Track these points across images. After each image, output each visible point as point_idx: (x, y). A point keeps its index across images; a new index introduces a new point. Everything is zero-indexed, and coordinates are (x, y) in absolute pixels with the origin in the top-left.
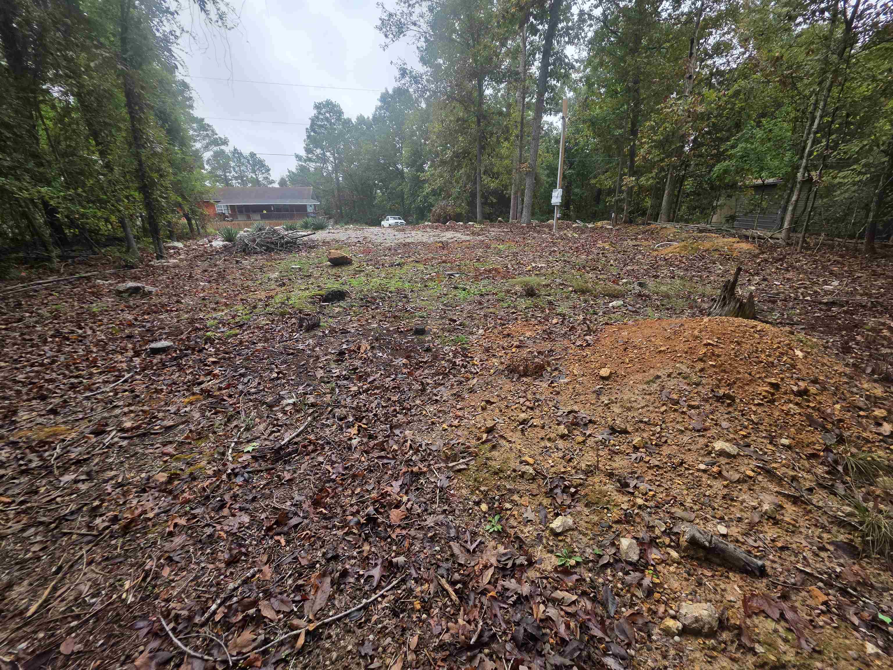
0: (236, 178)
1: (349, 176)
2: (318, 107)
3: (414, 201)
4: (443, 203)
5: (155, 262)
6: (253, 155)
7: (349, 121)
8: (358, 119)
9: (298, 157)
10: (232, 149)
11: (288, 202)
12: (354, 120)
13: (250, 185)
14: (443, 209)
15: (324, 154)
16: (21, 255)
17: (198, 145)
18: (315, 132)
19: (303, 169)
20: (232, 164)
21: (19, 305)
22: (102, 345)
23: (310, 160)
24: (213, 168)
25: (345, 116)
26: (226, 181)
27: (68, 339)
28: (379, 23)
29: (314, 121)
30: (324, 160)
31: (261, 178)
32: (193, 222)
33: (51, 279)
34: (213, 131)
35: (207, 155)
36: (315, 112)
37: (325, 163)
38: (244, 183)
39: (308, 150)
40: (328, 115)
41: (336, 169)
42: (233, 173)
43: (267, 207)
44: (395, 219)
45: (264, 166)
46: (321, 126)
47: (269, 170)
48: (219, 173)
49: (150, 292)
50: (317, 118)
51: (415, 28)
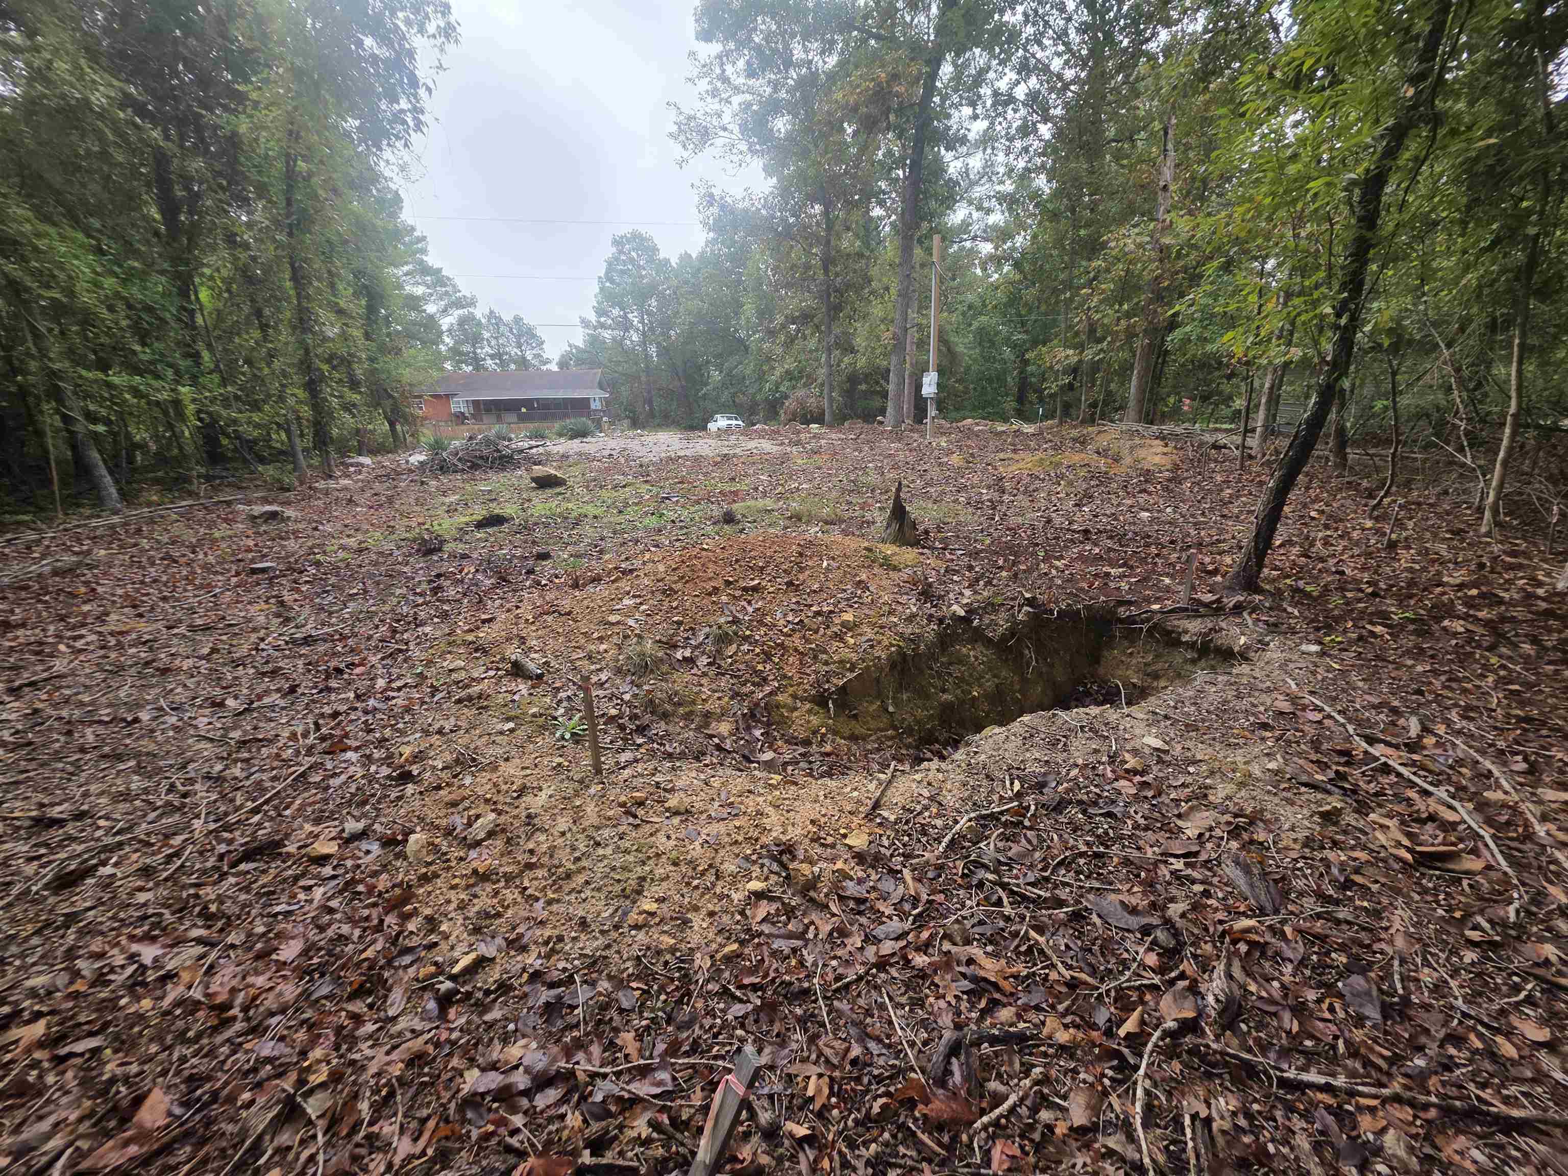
0: (492, 357)
1: (664, 352)
2: (618, 242)
3: (760, 390)
4: (800, 393)
5: (321, 485)
6: (518, 320)
7: (667, 261)
8: (681, 258)
9: (585, 323)
10: (487, 312)
11: (561, 395)
12: (674, 261)
13: (513, 366)
14: (801, 403)
15: (625, 317)
16: (160, 474)
17: (431, 308)
18: (612, 281)
19: (594, 341)
20: (486, 335)
21: (139, 531)
22: (207, 567)
23: (603, 326)
24: (456, 342)
25: (662, 255)
26: (477, 362)
27: (176, 562)
28: (675, 128)
29: (611, 265)
30: (626, 326)
31: (529, 355)
32: (398, 427)
33: (184, 503)
34: (454, 286)
35: (446, 323)
36: (614, 250)
37: (627, 330)
38: (503, 364)
39: (600, 312)
40: (634, 254)
41: (645, 339)
42: (487, 349)
43: (528, 403)
44: (729, 419)
45: (534, 336)
46: (623, 272)
47: (542, 343)
48: (467, 348)
49: (289, 518)
50: (617, 259)
51: (726, 134)
